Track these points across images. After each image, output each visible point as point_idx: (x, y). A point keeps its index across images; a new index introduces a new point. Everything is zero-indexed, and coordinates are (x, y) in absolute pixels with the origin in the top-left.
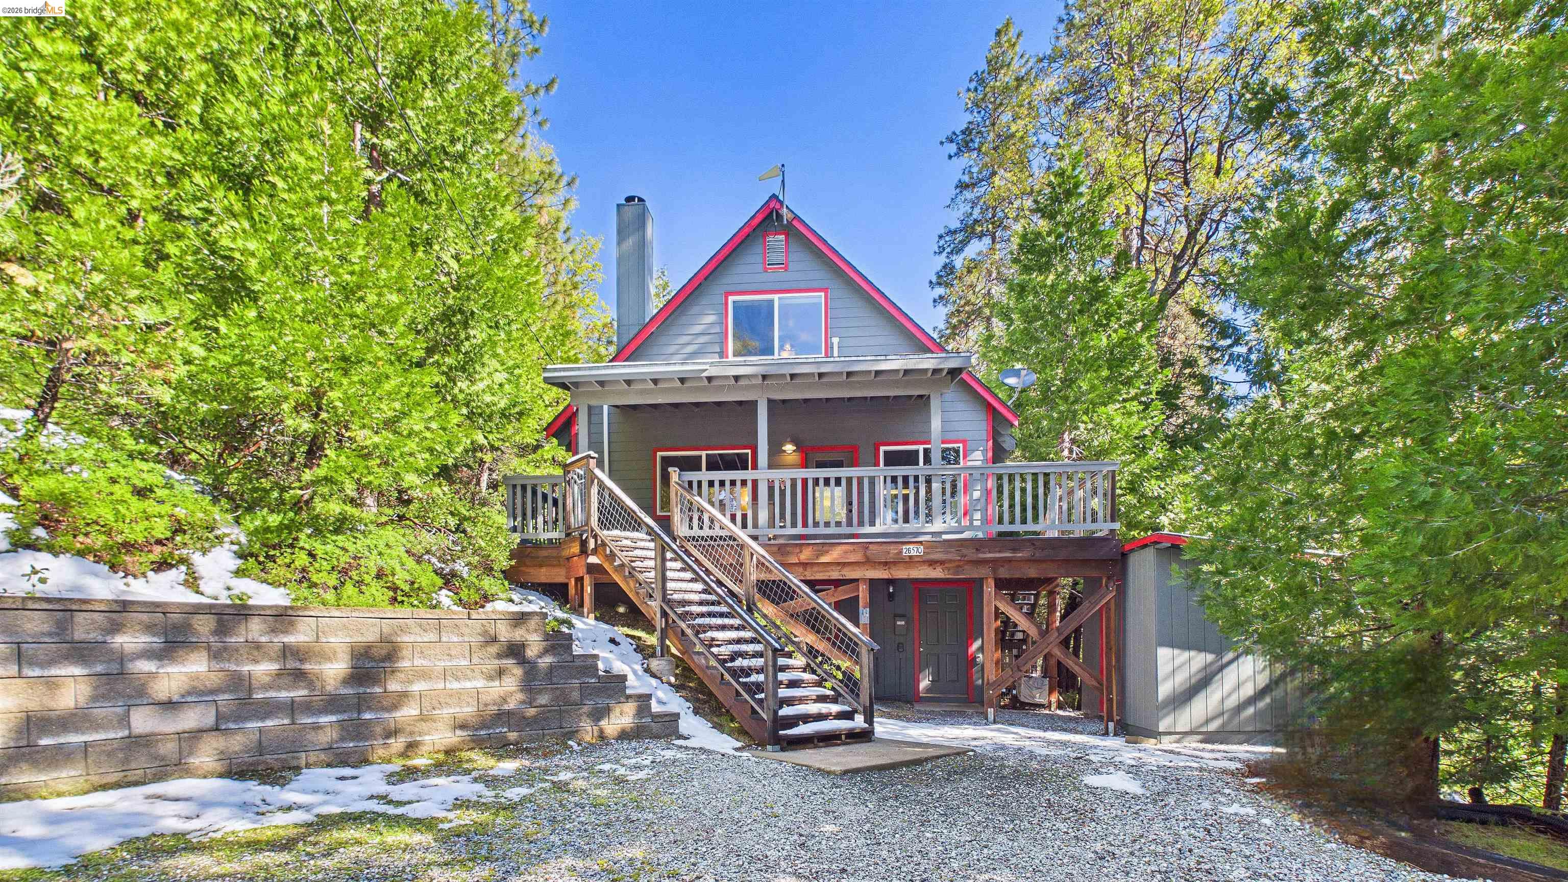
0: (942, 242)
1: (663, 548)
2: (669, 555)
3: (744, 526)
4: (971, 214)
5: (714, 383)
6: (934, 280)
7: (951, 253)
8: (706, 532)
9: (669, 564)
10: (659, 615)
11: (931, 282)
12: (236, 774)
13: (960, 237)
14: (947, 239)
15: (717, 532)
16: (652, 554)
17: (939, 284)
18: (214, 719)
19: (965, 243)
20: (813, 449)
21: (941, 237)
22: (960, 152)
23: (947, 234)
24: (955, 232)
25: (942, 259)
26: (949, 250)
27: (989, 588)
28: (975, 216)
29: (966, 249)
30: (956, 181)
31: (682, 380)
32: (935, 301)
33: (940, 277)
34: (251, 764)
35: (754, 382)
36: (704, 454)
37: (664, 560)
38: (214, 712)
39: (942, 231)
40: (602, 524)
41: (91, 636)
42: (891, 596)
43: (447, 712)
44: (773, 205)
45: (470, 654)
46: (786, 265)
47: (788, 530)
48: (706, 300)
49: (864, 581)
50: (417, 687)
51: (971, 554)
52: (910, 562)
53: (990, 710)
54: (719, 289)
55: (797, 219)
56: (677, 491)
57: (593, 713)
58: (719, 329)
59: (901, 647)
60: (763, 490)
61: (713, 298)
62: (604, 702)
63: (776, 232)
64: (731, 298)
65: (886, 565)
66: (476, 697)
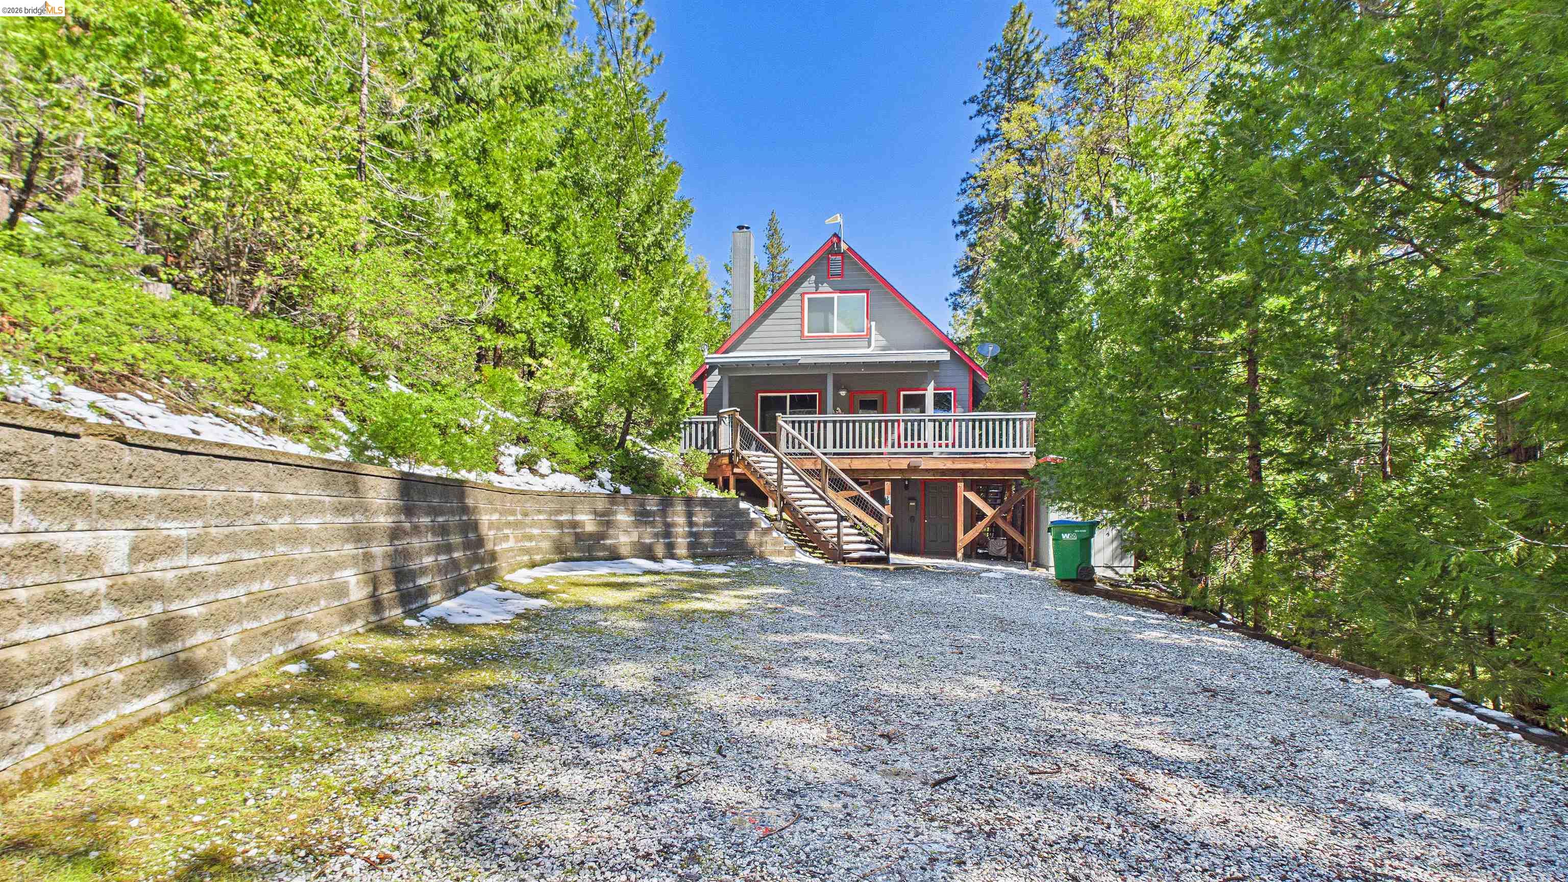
0: (964, 185)
1: (781, 463)
2: (784, 466)
3: (819, 447)
6: (957, 219)
8: (796, 450)
11: (954, 222)
15: (803, 450)
17: (960, 222)
18: (639, 538)
20: (857, 392)
21: (963, 180)
22: (979, 113)
27: (960, 485)
30: (975, 137)
32: (957, 236)
33: (961, 216)
36: (788, 395)
37: (782, 469)
40: (742, 448)
42: (906, 488)
43: (706, 540)
44: (835, 240)
45: (712, 516)
46: (841, 275)
47: (844, 450)
48: (792, 297)
49: (889, 480)
50: (694, 529)
51: (949, 465)
52: (914, 469)
53: (960, 555)
54: (800, 290)
55: (850, 249)
56: (781, 427)
57: (761, 545)
58: (799, 315)
59: (912, 519)
60: (830, 426)
61: (795, 296)
62: (765, 539)
63: (836, 254)
64: (807, 296)
65: (901, 471)
66: (715, 534)
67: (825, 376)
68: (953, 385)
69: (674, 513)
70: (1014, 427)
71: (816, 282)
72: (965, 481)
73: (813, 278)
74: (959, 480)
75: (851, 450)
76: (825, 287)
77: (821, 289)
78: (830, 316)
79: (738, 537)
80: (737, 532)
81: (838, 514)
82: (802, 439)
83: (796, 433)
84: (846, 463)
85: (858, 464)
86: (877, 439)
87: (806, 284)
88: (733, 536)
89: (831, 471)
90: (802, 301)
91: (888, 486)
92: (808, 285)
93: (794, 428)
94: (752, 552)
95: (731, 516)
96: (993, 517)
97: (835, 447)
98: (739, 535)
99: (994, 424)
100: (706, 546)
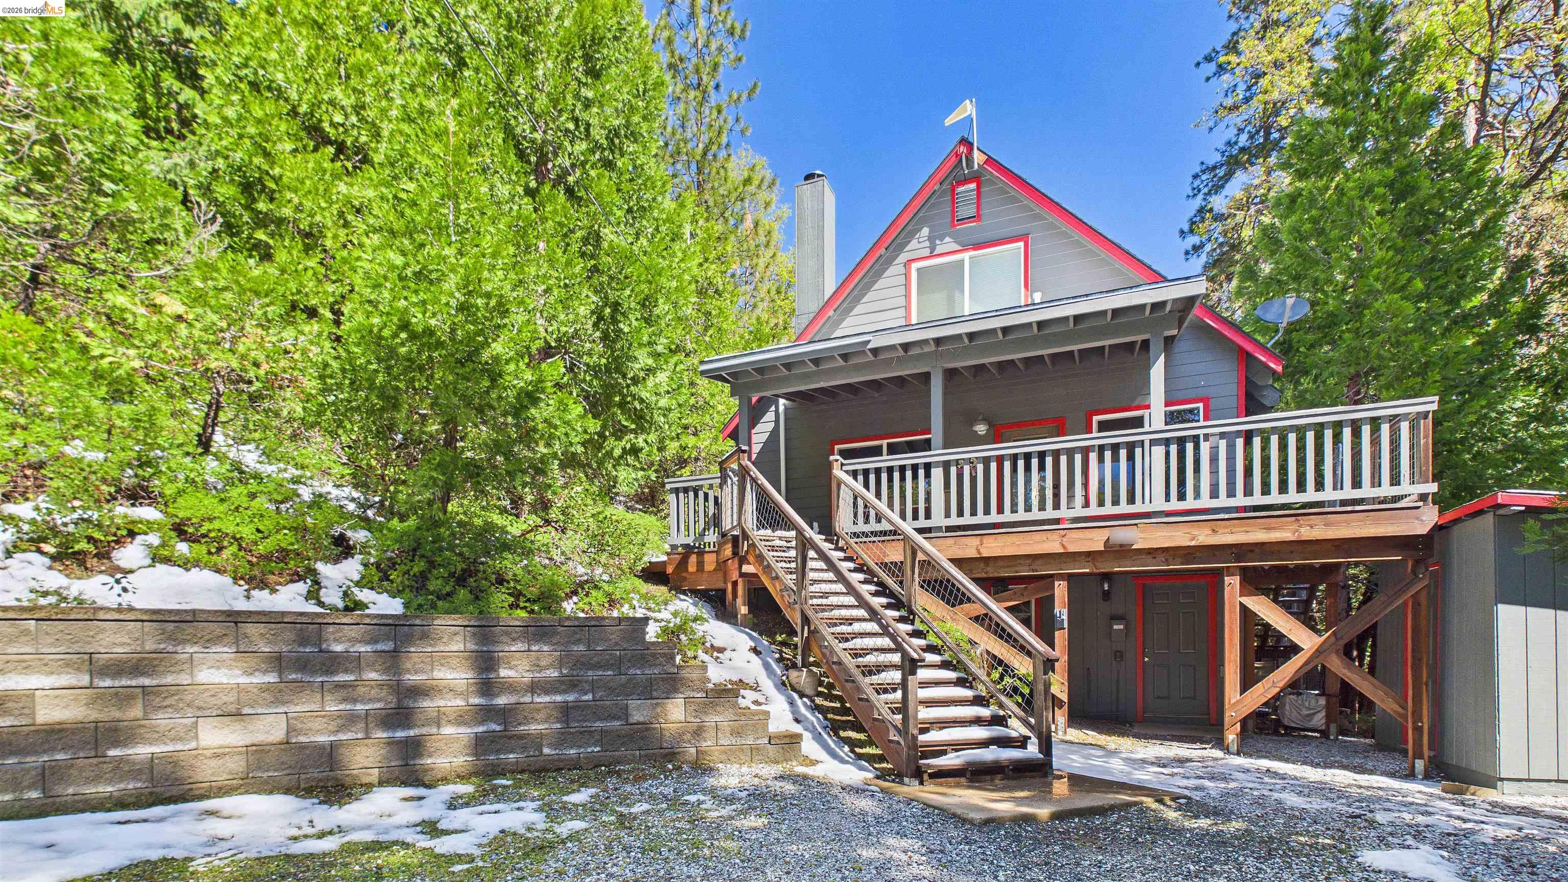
0: (1197, 183)
1: (804, 545)
2: (812, 554)
3: (914, 519)
4: (1236, 143)
5: (882, 357)
6: (1186, 228)
7: (1209, 193)
8: (873, 526)
9: (811, 564)
10: (799, 621)
11: (1182, 232)
12: (304, 789)
13: (1221, 172)
14: (1204, 177)
15: (885, 526)
16: (793, 553)
17: (1193, 232)
18: (284, 731)
19: (1229, 176)
20: (1008, 425)
21: (1196, 177)
23: (1204, 172)
24: (1214, 168)
25: (1198, 201)
26: (1206, 190)
27: (1232, 583)
28: (1241, 144)
29: (1227, 186)
31: (845, 357)
32: (1187, 253)
33: (1193, 223)
34: (320, 780)
35: (927, 349)
36: (884, 442)
37: (804, 559)
38: (284, 725)
39: (1198, 169)
41: (162, 646)
42: (1106, 595)
43: (534, 728)
44: (963, 149)
45: (561, 664)
46: (977, 217)
47: (967, 520)
48: (888, 273)
49: (1061, 577)
50: (502, 700)
51: (1204, 537)
52: (1121, 551)
53: (1231, 737)
54: (903, 258)
55: (990, 161)
56: (839, 483)
57: (698, 732)
58: (902, 301)
59: (1119, 655)
60: (937, 474)
61: (896, 269)
62: (712, 719)
63: (966, 181)
64: (914, 266)
65: (1090, 555)
66: (566, 712)
67: (926, 377)
68: (1202, 393)
69: (433, 661)
70: (1375, 442)
71: (931, 239)
72: (1244, 572)
73: (925, 231)
74: (1230, 572)
75: (981, 519)
76: (949, 244)
77: (938, 250)
78: (957, 294)
79: (636, 717)
80: (633, 704)
81: (905, 654)
82: (883, 506)
83: (870, 496)
84: (969, 547)
85: (994, 546)
86: (1035, 493)
87: (913, 244)
88: (624, 713)
89: (928, 564)
90: (907, 276)
91: (1060, 590)
92: (918, 245)
93: (866, 485)
94: (671, 755)
95: (618, 665)
96: (1319, 652)
97: (948, 515)
98: (639, 712)
99: (1319, 439)
100: (537, 741)
